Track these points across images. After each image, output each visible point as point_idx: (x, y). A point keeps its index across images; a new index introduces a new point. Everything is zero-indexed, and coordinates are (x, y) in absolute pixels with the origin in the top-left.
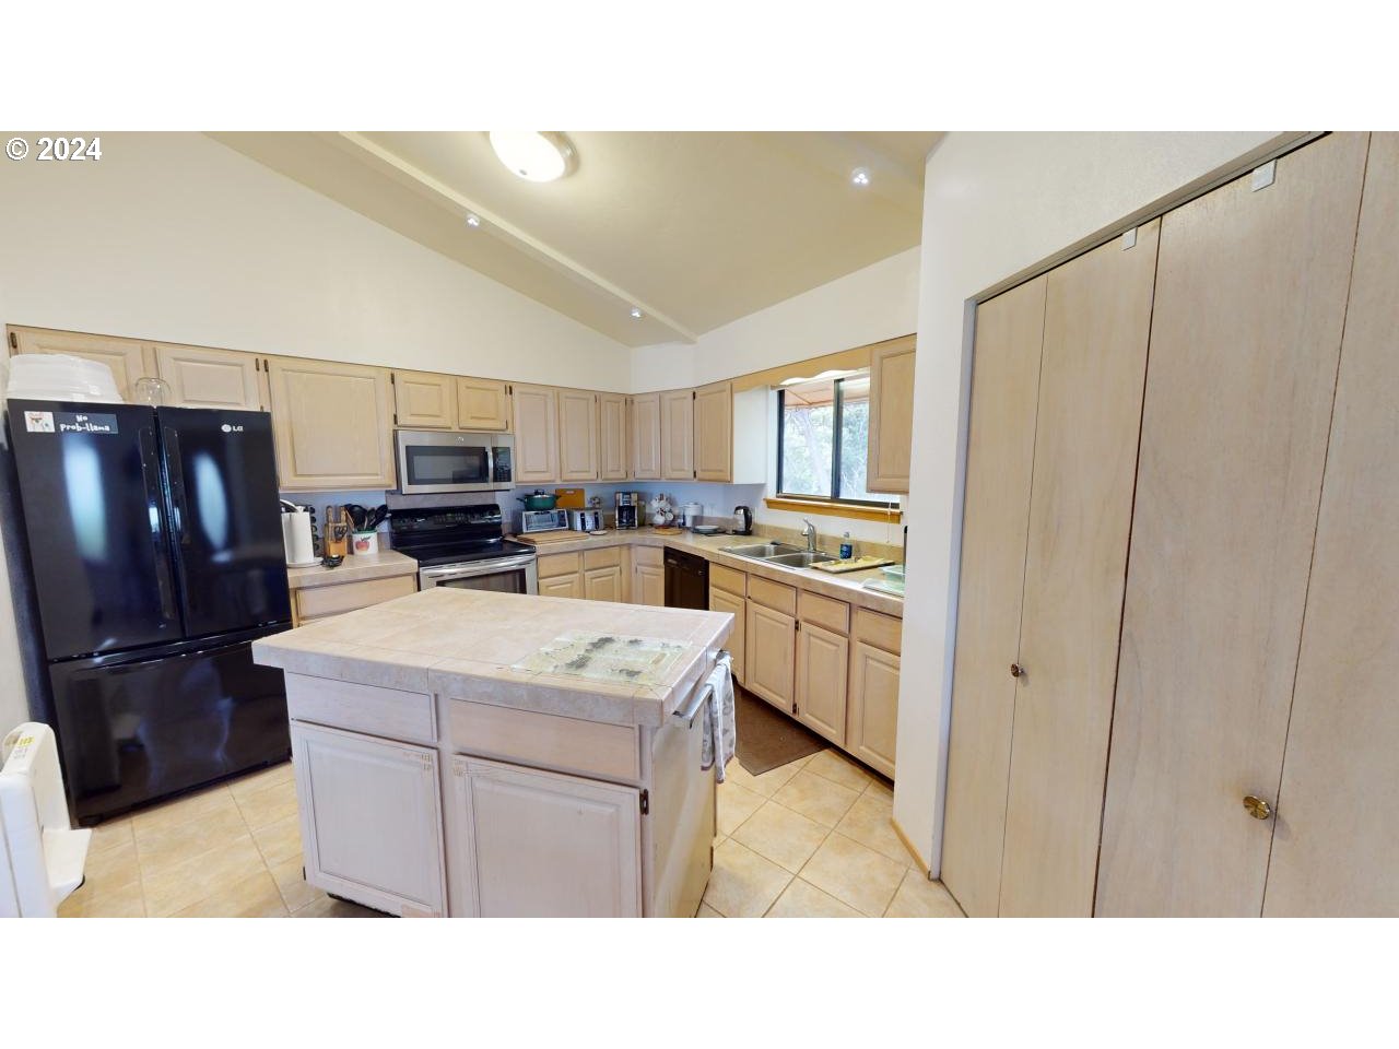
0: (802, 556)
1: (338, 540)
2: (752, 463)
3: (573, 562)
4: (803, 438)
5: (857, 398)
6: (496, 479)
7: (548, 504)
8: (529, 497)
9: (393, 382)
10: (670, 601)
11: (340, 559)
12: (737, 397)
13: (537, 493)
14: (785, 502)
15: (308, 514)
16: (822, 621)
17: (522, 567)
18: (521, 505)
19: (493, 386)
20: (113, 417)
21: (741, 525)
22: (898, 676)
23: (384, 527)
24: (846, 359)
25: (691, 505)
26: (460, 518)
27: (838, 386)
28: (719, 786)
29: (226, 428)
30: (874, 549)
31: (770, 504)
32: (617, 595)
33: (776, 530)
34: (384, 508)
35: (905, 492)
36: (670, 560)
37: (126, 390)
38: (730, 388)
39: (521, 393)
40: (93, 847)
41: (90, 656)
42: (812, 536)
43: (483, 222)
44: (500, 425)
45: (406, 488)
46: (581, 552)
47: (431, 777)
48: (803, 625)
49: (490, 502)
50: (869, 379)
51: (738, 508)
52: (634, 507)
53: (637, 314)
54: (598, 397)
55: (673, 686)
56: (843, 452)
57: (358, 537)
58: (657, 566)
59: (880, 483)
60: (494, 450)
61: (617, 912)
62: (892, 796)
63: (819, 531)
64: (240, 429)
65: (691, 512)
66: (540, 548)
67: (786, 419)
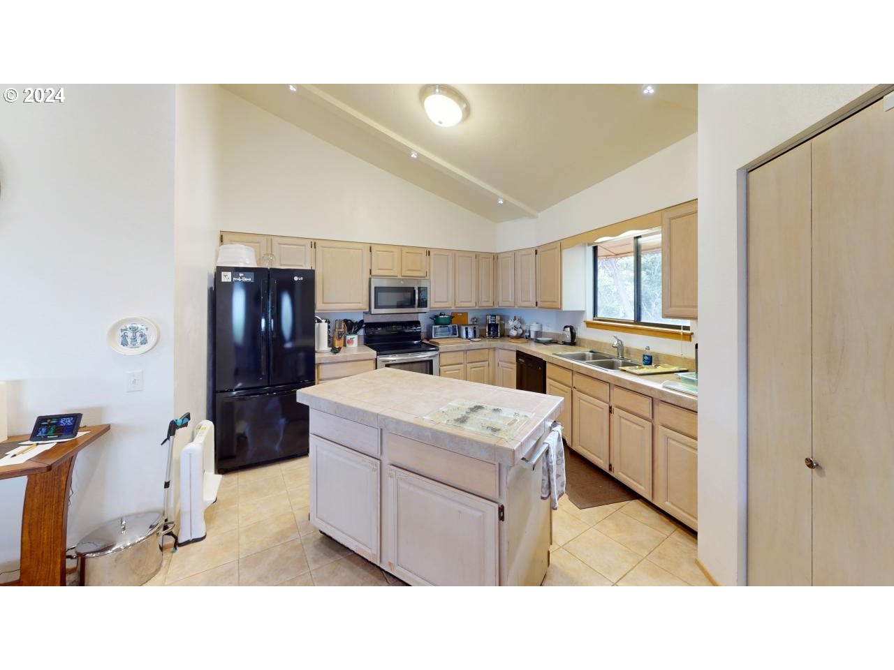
0: (613, 362)
1: (339, 338)
2: (575, 297)
3: (460, 357)
4: (612, 279)
5: (652, 249)
6: (419, 306)
7: (447, 321)
8: (436, 317)
9: (371, 251)
10: (520, 386)
11: (340, 349)
12: (564, 252)
13: (441, 315)
14: (599, 324)
15: (327, 324)
16: (630, 409)
17: (431, 358)
18: (432, 322)
19: (420, 251)
20: (252, 274)
21: (568, 338)
22: (697, 456)
23: (361, 332)
24: (642, 221)
25: (534, 324)
26: (399, 328)
27: (637, 242)
28: (554, 512)
29: (296, 278)
30: (670, 359)
31: (589, 324)
32: (486, 379)
33: (594, 343)
34: (362, 322)
35: (696, 318)
36: (520, 360)
37: (258, 261)
38: (559, 246)
39: (435, 255)
40: (222, 485)
41: (232, 391)
42: (620, 347)
43: (419, 155)
44: (422, 274)
45: (374, 311)
46: (465, 351)
47: (376, 475)
48: (616, 410)
49: (415, 319)
50: (660, 235)
51: (566, 327)
52: (498, 324)
53: (501, 202)
54: (477, 255)
55: (522, 441)
56: (642, 288)
57: (349, 337)
58: (511, 363)
59: (672, 311)
60: (419, 288)
61: (482, 583)
62: (697, 543)
63: (625, 345)
64: (302, 279)
65: (534, 328)
66: (441, 348)
67: (599, 266)
